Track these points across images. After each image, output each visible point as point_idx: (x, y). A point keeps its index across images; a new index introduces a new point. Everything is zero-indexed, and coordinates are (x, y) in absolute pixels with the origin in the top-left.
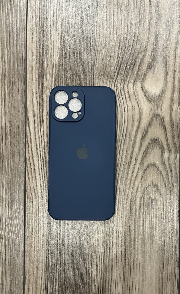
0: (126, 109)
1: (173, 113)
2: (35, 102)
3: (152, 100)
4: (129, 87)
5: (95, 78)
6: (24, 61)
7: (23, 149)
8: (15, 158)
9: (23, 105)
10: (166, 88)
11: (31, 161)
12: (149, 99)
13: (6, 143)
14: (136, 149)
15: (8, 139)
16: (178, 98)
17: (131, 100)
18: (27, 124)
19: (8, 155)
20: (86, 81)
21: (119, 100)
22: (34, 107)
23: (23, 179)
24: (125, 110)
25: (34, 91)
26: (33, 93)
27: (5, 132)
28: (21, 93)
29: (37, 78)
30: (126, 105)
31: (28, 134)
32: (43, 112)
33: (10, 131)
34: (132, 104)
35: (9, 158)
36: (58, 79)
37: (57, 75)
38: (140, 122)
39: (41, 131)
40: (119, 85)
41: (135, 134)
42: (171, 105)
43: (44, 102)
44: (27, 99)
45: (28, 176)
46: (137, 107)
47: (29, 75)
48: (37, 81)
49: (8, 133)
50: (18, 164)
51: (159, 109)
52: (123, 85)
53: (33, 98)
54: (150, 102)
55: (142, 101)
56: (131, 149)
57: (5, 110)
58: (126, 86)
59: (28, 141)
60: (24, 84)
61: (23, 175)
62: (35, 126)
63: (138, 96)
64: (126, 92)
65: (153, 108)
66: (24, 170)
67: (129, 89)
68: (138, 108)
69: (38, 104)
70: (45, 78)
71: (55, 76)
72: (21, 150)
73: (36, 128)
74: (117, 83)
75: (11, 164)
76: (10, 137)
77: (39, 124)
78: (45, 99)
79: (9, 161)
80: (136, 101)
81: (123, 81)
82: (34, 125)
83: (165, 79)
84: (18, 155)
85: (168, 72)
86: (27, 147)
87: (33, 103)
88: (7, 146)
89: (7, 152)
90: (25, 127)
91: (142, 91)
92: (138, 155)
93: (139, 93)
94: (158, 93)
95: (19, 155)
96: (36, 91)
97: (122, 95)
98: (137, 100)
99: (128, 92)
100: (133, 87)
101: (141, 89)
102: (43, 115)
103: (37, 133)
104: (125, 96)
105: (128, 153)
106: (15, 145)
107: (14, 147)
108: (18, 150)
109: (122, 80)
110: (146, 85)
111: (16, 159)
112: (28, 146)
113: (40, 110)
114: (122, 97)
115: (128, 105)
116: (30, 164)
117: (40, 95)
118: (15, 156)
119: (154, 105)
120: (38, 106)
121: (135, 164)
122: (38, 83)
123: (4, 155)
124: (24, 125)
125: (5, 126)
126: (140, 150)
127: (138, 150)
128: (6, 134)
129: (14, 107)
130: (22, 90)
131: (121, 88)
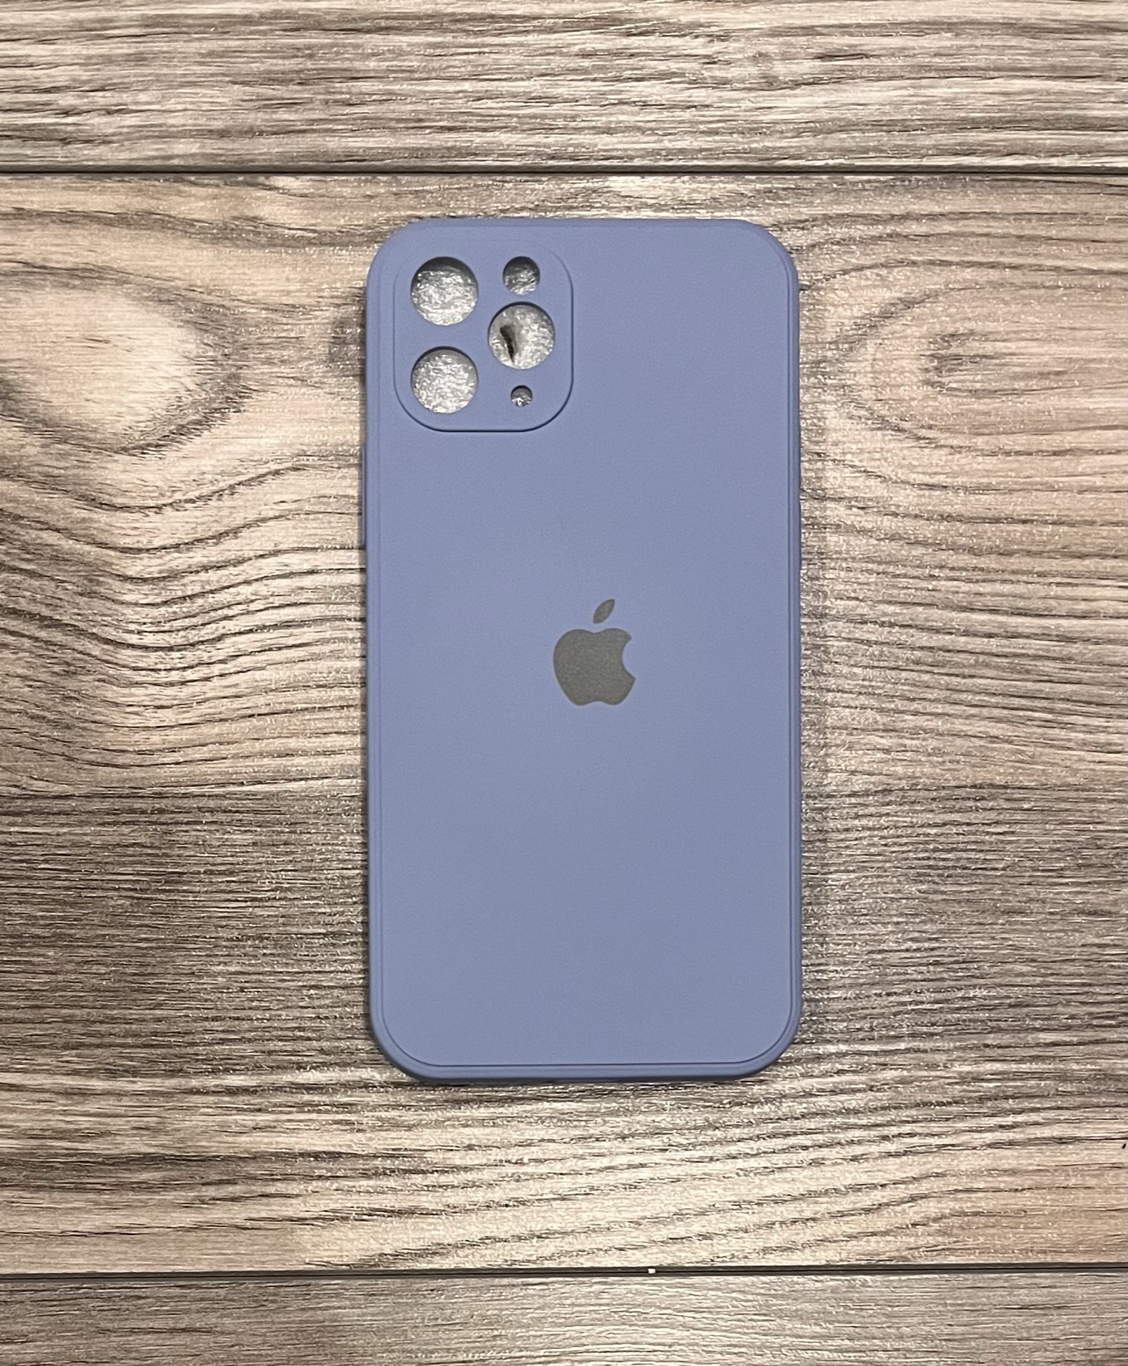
1: (321, 228)
2: (264, 1215)
3: (236, 377)
4: (144, 542)
5: (84, 790)
7: (598, 1288)
9: (287, 1295)
10: (139, 279)
11: (681, 1229)
12: (227, 396)
16: (216, 191)
17: (233, 525)
18: (423, 1265)
20: (104, 847)
21: (236, 610)
22: (301, 1220)
23: (808, 1284)
24: (306, 567)
25: (189, 1218)
26: (197, 1228)
28: (198, 1312)
29: (96, 1203)
30: (270, 566)
31: (493, 1256)
32: (334, 1156)
34: (264, 520)
36: (99, 1051)
37: (68, 1055)
39: (466, 1169)
40: (129, 612)
42: (264, 240)
43: (263, 1148)
44: (245, 1268)
46: (279, 480)
47: (73, 1255)
48: (114, 1198)
51: (295, 325)
52: (126, 585)
53: (237, 1227)
54: (244, 393)
55: (241, 448)
58: (134, 567)
59: (541, 1259)
60: (137, 1292)
62: (431, 1207)
63: (210, 477)
64: (178, 561)
65: (285, 370)
67: (157, 543)
68: (292, 476)
69: (280, 1187)
70: (88, 1146)
71: (76, 1073)
73: (451, 1201)
74: (117, 628)
77: (418, 1179)
78: (243, 1138)
80: (241, 489)
81: (99, 583)
82: (430, 1214)
83: (77, 282)
85: (26, 264)
86: (578, 1261)
87: (273, 1225)
90: (442, 1282)
91: (166, 452)
93: (185, 466)
94: (180, 333)
96: (187, 1206)
97: (197, 589)
98: (232, 487)
99: (177, 546)
100: (138, 516)
101: (151, 456)
102: (356, 1155)
103: (480, 1196)
104: (206, 568)
109: (91, 594)
110: (128, 420)
112: (580, 1253)
113: (320, 1177)
114: (212, 592)
115: (271, 547)
117: (215, 1177)
119: (269, 361)
120: (293, 1188)
122: (131, 1196)
124: (424, 1285)
130: (184, 1305)
131: (150, 600)
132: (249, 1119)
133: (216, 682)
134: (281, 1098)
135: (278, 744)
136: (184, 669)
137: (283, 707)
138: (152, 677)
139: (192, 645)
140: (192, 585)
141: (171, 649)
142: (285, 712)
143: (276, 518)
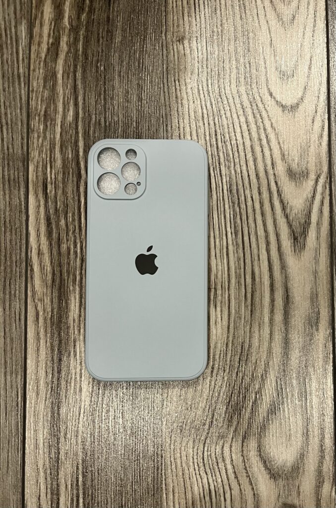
0: (228, 496)
1: (321, 501)
2: (41, 488)
3: (280, 476)
6: (19, 405)
10: (306, 450)
12: (274, 474)
21: (214, 478)
24: (226, 498)
25: (41, 466)
26: (38, 469)
28: (13, 469)
29: (46, 439)
42: (318, 485)
43: (61, 487)
44: (26, 483)
48: (47, 444)
51: (294, 494)
52: (221, 447)
54: (275, 479)
60: (19, 451)
64: (228, 461)
65: (281, 491)
69: (49, 493)
70: (62, 437)
74: (209, 444)
78: (63, 481)
87: (38, 491)
91: (259, 457)
93: (254, 462)
94: (292, 462)
96: (44, 465)
97: (220, 466)
99: (232, 461)
113: (52, 504)
114: (219, 471)
117: (53, 473)
119: (284, 486)
120: (49, 496)
122: (47, 448)
131: (217, 453)
132: (69, 483)
133: (194, 473)
134: (75, 492)
135: (176, 490)
136: (198, 463)
137: (187, 491)
138: (195, 454)
139: (204, 465)
140: (221, 465)
141: (203, 459)
142: (185, 492)
143: (240, 489)
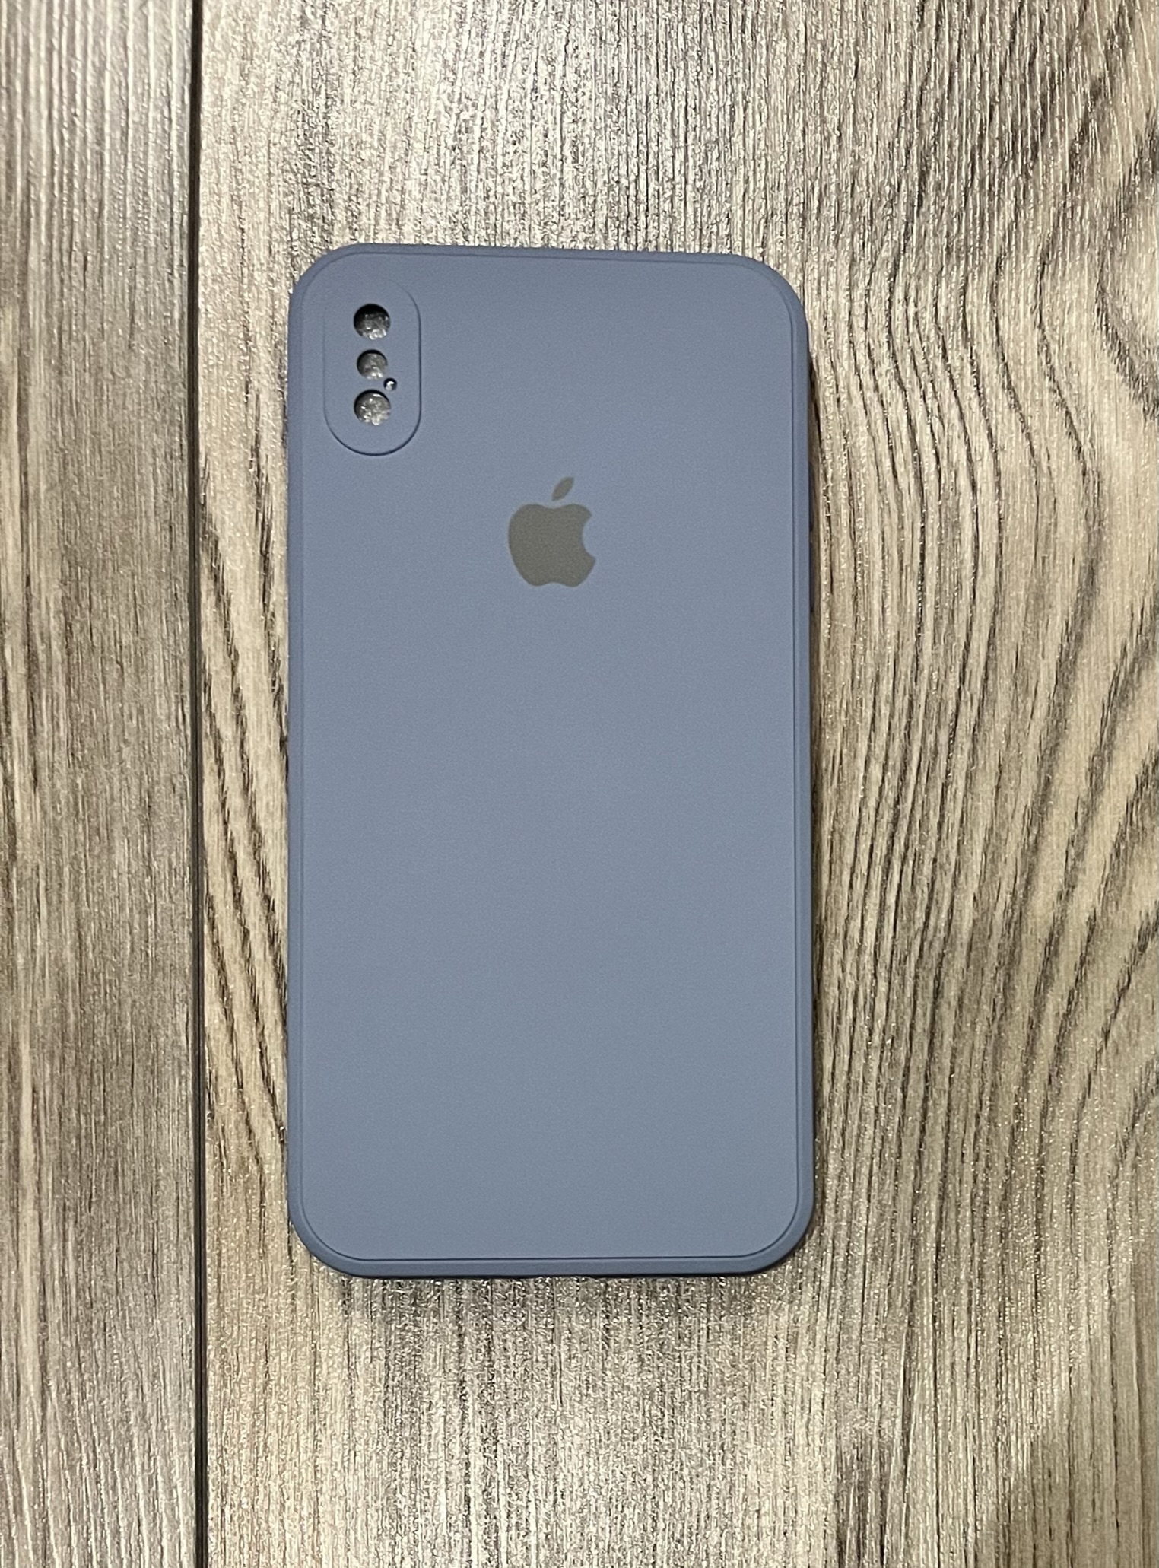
4: (1004, 307)
7: (178, 781)
8: (110, 850)
9: (171, 435)
11: (246, 872)
13: (33, 734)
14: (1071, 779)
15: (53, 699)
17: (1023, 404)
18: (206, 585)
19: (51, 832)
22: (256, 452)
23: (182, 1016)
27: (28, 641)
30: (980, 441)
31: (215, 663)
33: (68, 632)
34: (1029, 436)
35: (59, 853)
38: (1092, 572)
40: (928, 288)
41: (1060, 663)
45: (223, 990)
46: (1072, 455)
47: (218, 204)
49: (49, 657)
50: (136, 896)
53: (249, 381)
55: (1106, 415)
56: (1029, 779)
57: (26, 474)
58: (978, 297)
59: (212, 717)
61: (182, 987)
62: (274, 598)
63: (1074, 378)
66: (188, 948)
67: (1002, 322)
72: (162, 790)
73: (278, 618)
75: (76, 898)
76: (68, 683)
79: (60, 874)
80: (1061, 412)
81: (959, 258)
82: (265, 594)
84: (138, 825)
86: (212, 760)
88: (43, 754)
89: (48, 802)
90: (185, 607)
92: (1085, 822)
95: (148, 825)
98: (1063, 404)
100: (1032, 303)
101: (1093, 319)
104: (976, 373)
105: (1009, 808)
106: (113, 746)
107: (99, 762)
108: (134, 790)
110: (1133, 296)
111: (119, 857)
112: (219, 761)
115: (999, 442)
116: (238, 900)
118: (110, 831)
121: (1066, 894)
123: (19, 827)
124: (182, 587)
125: (28, 597)
126: (1096, 787)
127: (1085, 786)
128: (31, 659)
129: (97, 448)
